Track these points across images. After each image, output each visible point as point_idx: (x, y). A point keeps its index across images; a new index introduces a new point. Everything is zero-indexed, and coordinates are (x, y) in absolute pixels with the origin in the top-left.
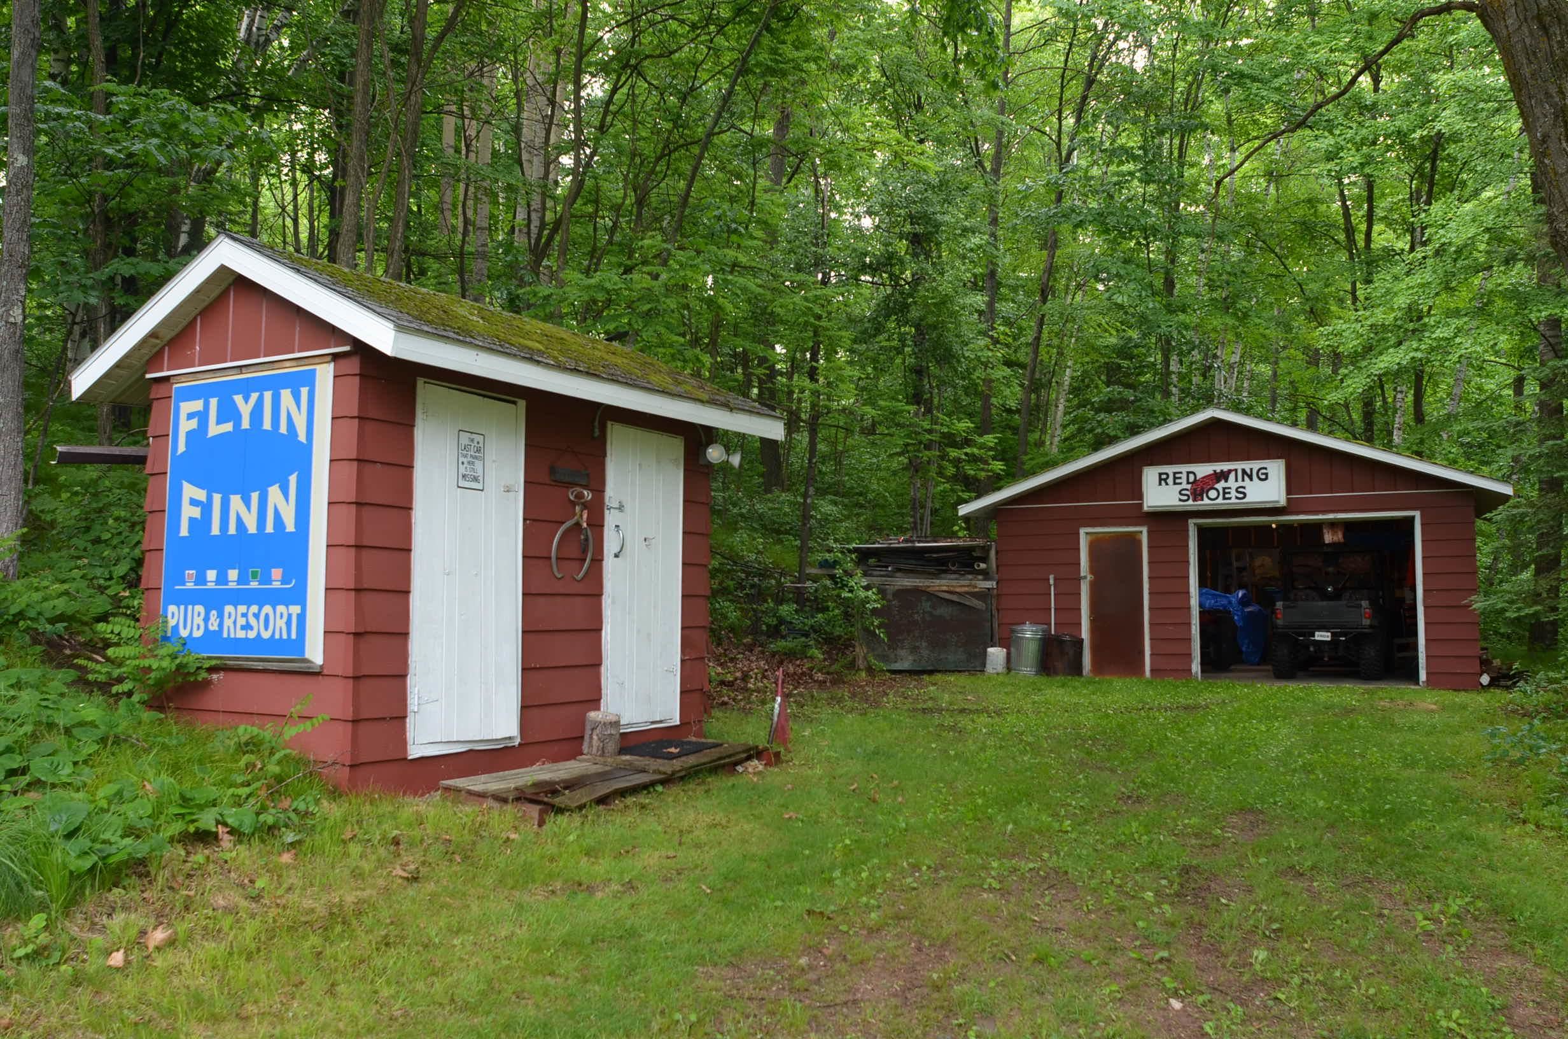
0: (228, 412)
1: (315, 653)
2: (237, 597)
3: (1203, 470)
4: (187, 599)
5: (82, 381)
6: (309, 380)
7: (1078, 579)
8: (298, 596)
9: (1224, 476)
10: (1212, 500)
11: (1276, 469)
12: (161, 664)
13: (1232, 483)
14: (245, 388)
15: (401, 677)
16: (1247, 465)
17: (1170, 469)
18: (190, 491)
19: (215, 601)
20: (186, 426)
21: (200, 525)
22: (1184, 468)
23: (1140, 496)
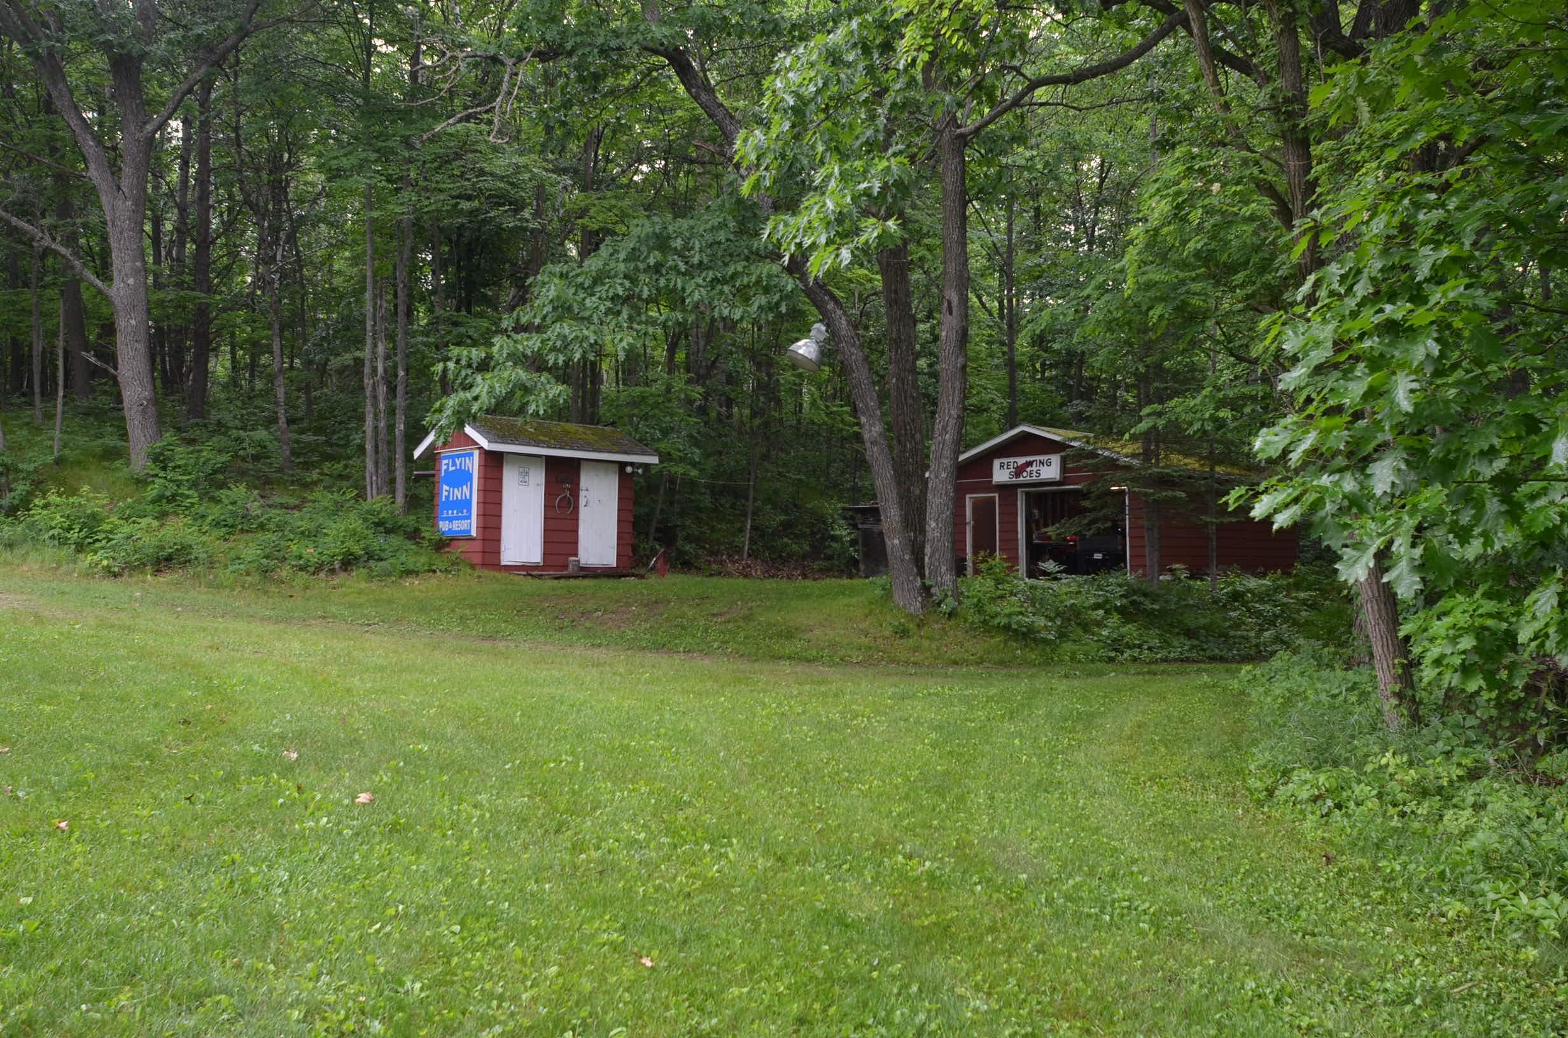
0: (454, 464)
1: (474, 533)
2: (457, 518)
3: (1021, 461)
4: (445, 519)
5: (417, 453)
6: (472, 455)
7: (965, 524)
8: (469, 517)
9: (1030, 464)
10: (1025, 478)
11: (1055, 459)
12: (436, 537)
13: (1034, 468)
14: (459, 456)
15: (499, 541)
16: (1038, 458)
17: (1005, 460)
18: (445, 487)
19: (451, 520)
20: (444, 468)
21: (447, 497)
22: (1012, 460)
23: (991, 476)
